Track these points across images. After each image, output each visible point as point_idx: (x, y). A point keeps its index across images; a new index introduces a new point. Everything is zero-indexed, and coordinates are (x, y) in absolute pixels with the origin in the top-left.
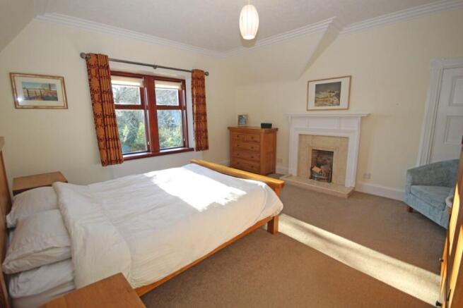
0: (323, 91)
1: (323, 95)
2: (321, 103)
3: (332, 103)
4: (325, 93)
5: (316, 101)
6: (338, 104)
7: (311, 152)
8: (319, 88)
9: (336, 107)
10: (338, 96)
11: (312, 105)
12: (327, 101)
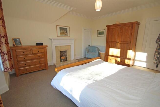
0: (62, 30)
1: (62, 32)
2: (62, 34)
3: (65, 34)
4: (63, 31)
5: (60, 34)
6: (67, 35)
7: (60, 52)
8: (61, 29)
9: (67, 36)
10: (67, 32)
11: (59, 35)
12: (64, 34)
